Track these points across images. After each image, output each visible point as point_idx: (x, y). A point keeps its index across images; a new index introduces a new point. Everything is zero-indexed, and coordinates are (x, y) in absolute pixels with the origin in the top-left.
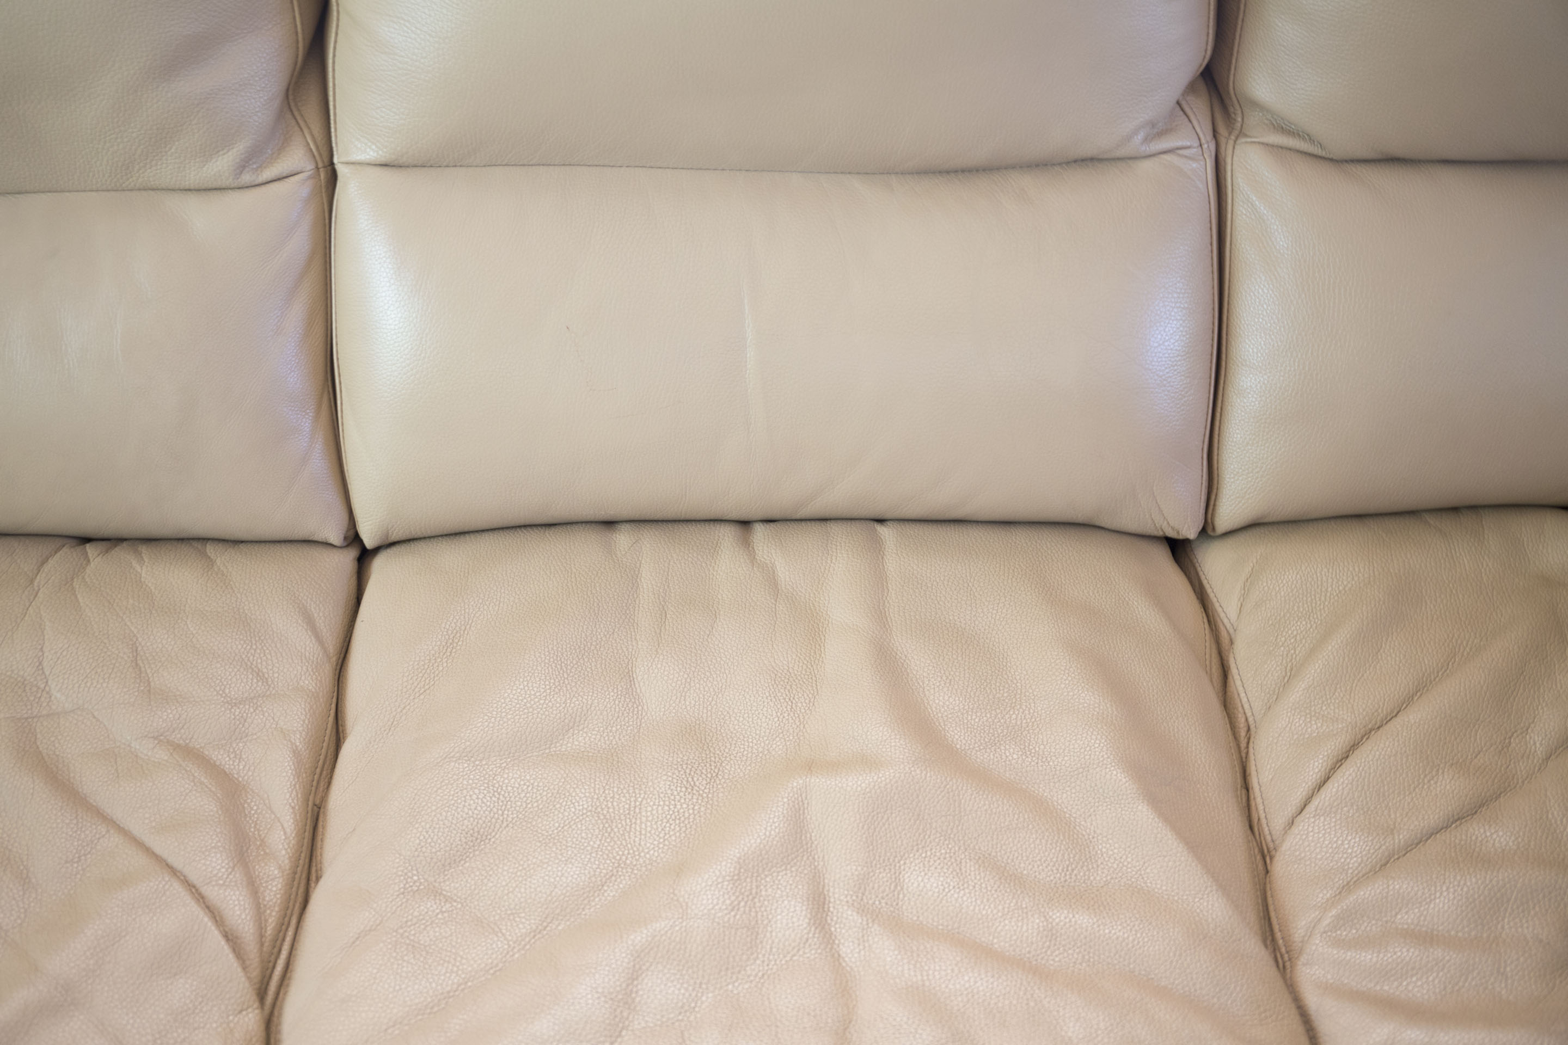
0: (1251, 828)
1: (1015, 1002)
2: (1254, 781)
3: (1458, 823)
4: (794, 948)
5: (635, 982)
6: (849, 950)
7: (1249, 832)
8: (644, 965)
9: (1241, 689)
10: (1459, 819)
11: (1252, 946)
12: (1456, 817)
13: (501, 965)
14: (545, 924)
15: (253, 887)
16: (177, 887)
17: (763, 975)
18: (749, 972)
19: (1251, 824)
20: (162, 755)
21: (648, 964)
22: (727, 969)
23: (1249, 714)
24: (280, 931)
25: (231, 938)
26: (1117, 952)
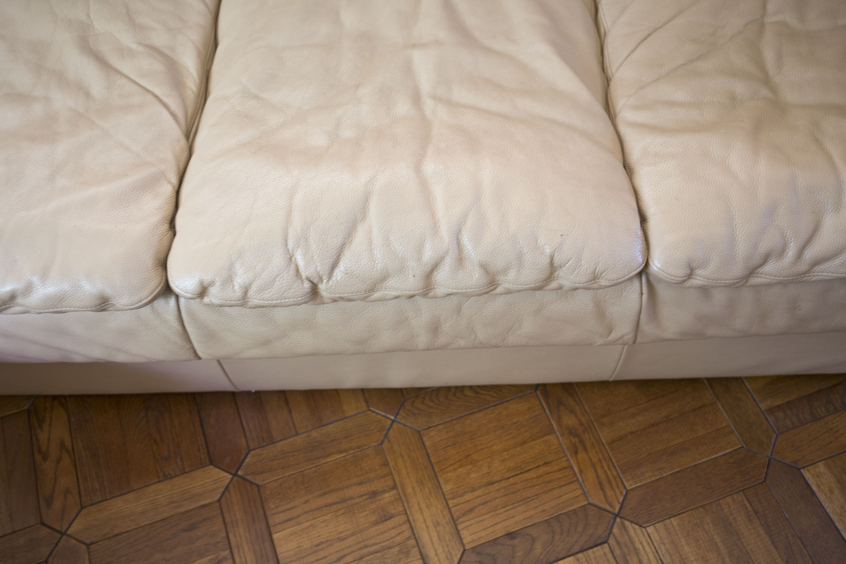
0: (603, 71)
1: (497, 128)
2: (606, 52)
3: (691, 62)
4: (405, 112)
5: (339, 127)
6: (428, 113)
7: (602, 73)
8: (342, 120)
9: (603, 16)
10: (691, 61)
11: (600, 110)
12: (690, 60)
13: (283, 122)
14: (301, 107)
15: (182, 98)
16: (150, 98)
17: (392, 122)
18: (386, 121)
19: (603, 69)
20: (141, 49)
21: (344, 120)
22: (377, 120)
23: (605, 26)
24: (194, 114)
25: (173, 115)
26: (541, 111)
